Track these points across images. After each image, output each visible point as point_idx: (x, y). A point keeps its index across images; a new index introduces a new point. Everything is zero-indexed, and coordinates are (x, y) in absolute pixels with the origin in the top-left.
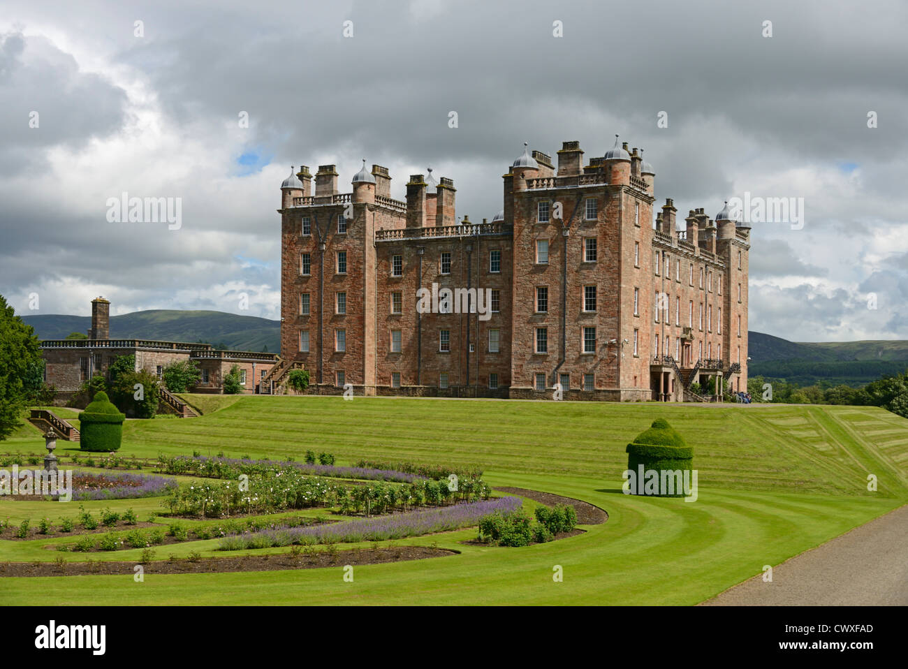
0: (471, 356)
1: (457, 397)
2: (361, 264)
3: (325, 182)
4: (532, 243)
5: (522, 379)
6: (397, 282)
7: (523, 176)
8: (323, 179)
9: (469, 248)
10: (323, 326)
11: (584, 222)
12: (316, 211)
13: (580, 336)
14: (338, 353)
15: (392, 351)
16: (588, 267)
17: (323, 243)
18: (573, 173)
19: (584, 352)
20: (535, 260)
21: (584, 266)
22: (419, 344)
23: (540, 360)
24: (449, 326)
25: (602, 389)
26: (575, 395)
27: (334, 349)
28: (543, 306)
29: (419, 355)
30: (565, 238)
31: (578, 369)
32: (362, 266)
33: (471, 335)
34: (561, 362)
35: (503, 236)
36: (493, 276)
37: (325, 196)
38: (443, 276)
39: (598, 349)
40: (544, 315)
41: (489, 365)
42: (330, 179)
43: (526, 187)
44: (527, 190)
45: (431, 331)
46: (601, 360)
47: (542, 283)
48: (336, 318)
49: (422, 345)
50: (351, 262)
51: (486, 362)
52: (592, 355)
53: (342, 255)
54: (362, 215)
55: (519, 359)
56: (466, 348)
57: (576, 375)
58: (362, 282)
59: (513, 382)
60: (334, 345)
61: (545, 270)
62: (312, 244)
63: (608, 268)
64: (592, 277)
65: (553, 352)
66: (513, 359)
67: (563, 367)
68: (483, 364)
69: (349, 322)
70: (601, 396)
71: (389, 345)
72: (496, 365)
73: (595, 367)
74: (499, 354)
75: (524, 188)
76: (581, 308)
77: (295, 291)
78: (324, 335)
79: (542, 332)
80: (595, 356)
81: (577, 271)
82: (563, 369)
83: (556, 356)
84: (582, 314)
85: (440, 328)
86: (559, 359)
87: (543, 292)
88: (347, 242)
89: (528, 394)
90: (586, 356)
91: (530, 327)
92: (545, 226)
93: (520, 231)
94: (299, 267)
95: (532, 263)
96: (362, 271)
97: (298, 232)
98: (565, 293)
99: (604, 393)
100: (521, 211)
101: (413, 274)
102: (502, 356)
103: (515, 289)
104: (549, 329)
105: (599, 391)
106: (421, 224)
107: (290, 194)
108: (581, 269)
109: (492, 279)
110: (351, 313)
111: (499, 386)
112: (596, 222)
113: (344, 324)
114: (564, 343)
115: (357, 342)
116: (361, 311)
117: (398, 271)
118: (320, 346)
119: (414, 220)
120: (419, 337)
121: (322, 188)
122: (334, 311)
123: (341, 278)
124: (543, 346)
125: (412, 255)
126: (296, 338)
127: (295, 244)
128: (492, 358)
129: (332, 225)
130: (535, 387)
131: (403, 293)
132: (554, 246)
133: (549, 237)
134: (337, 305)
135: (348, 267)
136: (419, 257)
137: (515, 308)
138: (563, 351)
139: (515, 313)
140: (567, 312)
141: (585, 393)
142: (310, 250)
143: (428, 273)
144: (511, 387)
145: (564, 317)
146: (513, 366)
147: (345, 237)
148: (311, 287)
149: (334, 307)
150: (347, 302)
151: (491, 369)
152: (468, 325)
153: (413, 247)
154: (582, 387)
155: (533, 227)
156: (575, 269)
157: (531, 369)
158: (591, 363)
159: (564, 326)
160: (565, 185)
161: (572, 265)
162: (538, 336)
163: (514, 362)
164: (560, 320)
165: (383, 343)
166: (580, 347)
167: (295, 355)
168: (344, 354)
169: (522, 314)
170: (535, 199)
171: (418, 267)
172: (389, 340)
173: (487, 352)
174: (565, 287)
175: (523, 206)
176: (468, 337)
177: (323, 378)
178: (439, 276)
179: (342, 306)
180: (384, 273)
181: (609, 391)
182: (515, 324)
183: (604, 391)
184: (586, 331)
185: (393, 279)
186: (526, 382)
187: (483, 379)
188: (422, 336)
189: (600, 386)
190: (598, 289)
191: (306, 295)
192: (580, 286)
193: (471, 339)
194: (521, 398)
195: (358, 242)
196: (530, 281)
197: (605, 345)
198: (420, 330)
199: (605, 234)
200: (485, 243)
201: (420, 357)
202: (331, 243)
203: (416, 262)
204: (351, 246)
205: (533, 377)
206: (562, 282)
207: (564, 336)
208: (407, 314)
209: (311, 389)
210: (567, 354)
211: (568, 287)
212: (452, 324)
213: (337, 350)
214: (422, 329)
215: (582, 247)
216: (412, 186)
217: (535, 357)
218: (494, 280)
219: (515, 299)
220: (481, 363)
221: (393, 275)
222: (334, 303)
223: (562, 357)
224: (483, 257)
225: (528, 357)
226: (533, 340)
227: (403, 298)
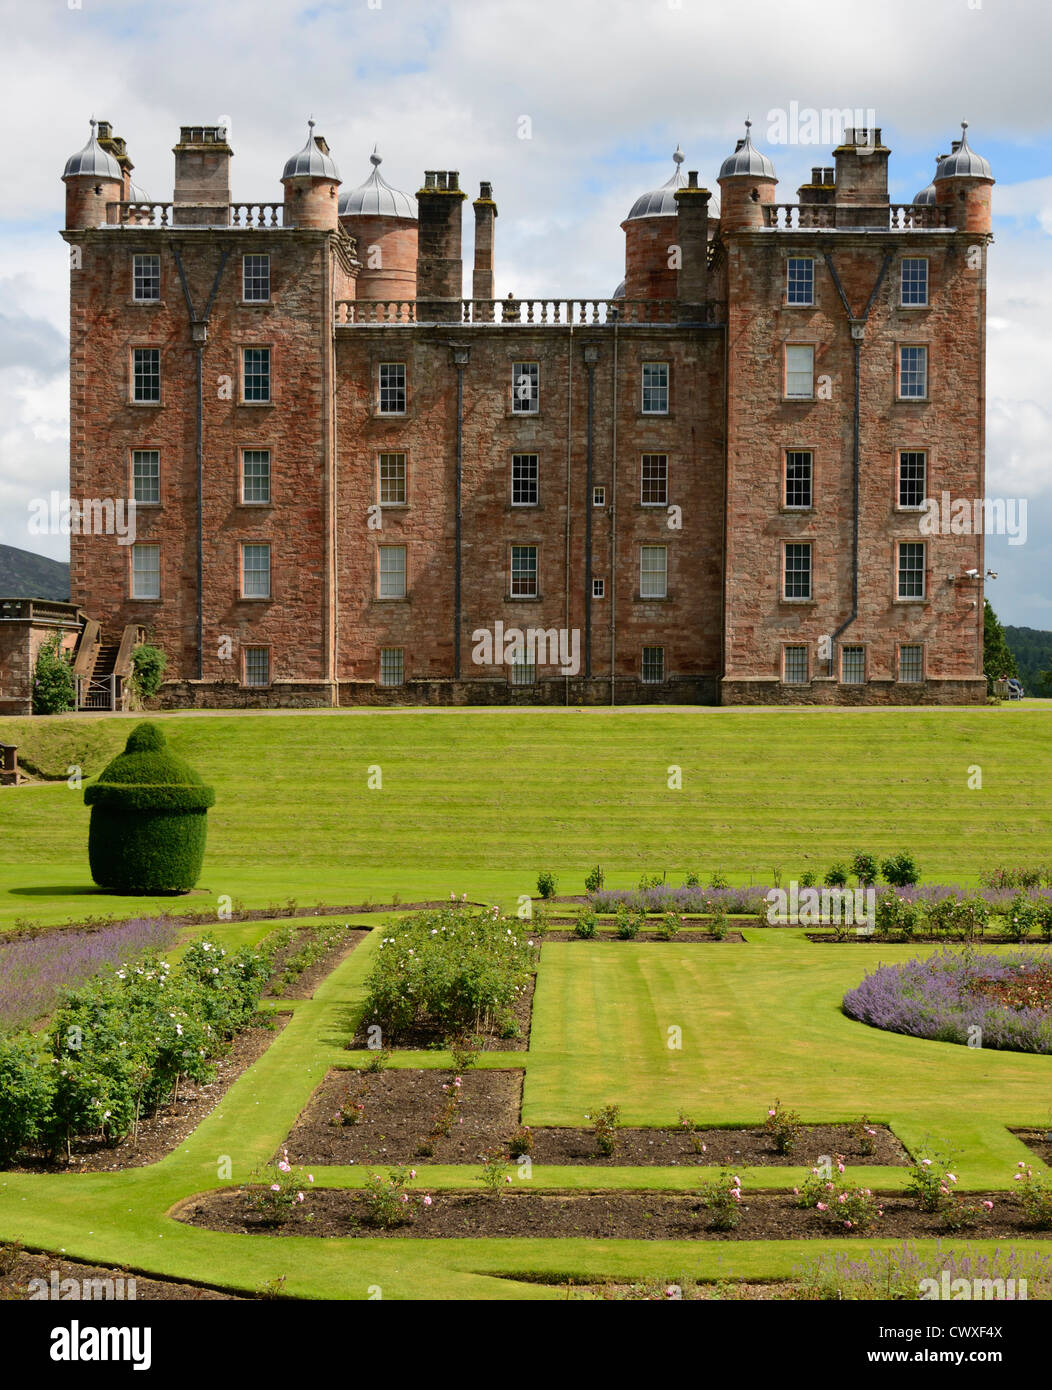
0: (596, 608)
1: (563, 703)
2: (315, 380)
3: (202, 172)
4: (776, 349)
5: (751, 658)
6: (394, 429)
7: (756, 196)
8: (197, 161)
9: (591, 354)
10: (204, 534)
11: (898, 309)
12: (180, 242)
13: (893, 561)
14: (249, 603)
15: (380, 596)
16: (912, 409)
17: (202, 324)
18: (874, 199)
19: (899, 599)
20: (781, 390)
21: (899, 409)
22: (458, 579)
23: (795, 617)
24: (538, 536)
25: (945, 677)
26: (881, 693)
27: (237, 592)
28: (799, 492)
29: (458, 606)
30: (856, 344)
31: (887, 636)
32: (317, 387)
33: (595, 558)
34: (845, 621)
35: (678, 330)
36: (653, 423)
37: (207, 204)
38: (520, 419)
39: (933, 591)
40: (804, 514)
41: (643, 628)
42: (217, 163)
43: (762, 222)
44: (763, 229)
45: (487, 548)
46: (940, 615)
47: (801, 443)
48: (241, 516)
49: (465, 581)
50: (285, 377)
51: (634, 620)
52: (920, 604)
53: (259, 357)
54: (317, 260)
55: (745, 614)
56: (582, 588)
57: (883, 648)
58: (318, 427)
59: (728, 667)
60: (237, 582)
61: (807, 412)
62: (166, 325)
63: (956, 415)
64: (916, 433)
65: (827, 597)
66: (729, 614)
67: (851, 631)
68: (627, 626)
69: (280, 524)
70: (941, 693)
71: (373, 581)
72: (659, 629)
73: (926, 632)
74: (669, 602)
75: (759, 226)
76: (895, 500)
77: (113, 443)
78: (204, 558)
79: (800, 554)
80: (926, 607)
81: (883, 419)
82: (850, 636)
83: (834, 606)
84: (895, 513)
85: (513, 542)
86: (843, 614)
87: (800, 462)
88: (273, 325)
89: (768, 693)
90: (905, 605)
91: (772, 541)
92: (807, 313)
93: (744, 323)
94: (126, 380)
95: (775, 395)
96: (318, 400)
97: (125, 290)
98: (855, 465)
99: (947, 688)
100: (746, 277)
101: (439, 411)
102: (676, 607)
103: (731, 455)
104: (820, 546)
105: (938, 683)
106: (460, 290)
107: (98, 191)
108: (894, 414)
109: (648, 430)
110: (286, 502)
111: (670, 675)
112: (925, 313)
113: (266, 531)
114: (855, 579)
115: (305, 576)
116: (315, 497)
117: (395, 402)
118: (193, 584)
119: (439, 281)
120: (458, 565)
121: (193, 185)
122: (236, 497)
123: (256, 415)
124: (799, 582)
125: (436, 364)
126: (119, 564)
127: (113, 321)
128: (651, 613)
129: (225, 279)
130: (784, 678)
131: (412, 456)
132: (829, 360)
133: (817, 340)
134: (242, 481)
135: (276, 387)
136: (459, 369)
137: (732, 496)
138: (852, 595)
139: (733, 510)
140: (861, 509)
141: (905, 688)
142: (161, 339)
143: (479, 408)
144: (726, 679)
145: (855, 518)
146: (729, 631)
147: (266, 311)
148: (165, 433)
149: (236, 486)
150: (274, 475)
151: (650, 636)
152: (589, 534)
153: (437, 346)
154: (895, 674)
155: (777, 314)
156: (880, 412)
157: (773, 639)
158: (917, 622)
159: (855, 539)
160: (857, 223)
161: (873, 405)
162: (789, 561)
163: (732, 623)
164: (843, 526)
165: (357, 577)
166: (893, 587)
167: (116, 608)
168: (268, 604)
169: (751, 510)
170: (783, 251)
171: (453, 395)
172: (373, 569)
173: (638, 600)
174: (855, 454)
175: (751, 264)
176: (589, 564)
177: (205, 666)
178: (509, 419)
179: (261, 483)
180: (358, 405)
181: (959, 683)
182: (734, 535)
183: (949, 682)
184: (903, 552)
185: (382, 420)
186: (761, 666)
187: (629, 662)
188: (464, 560)
189: (938, 672)
190: (933, 458)
191: (145, 454)
192: (891, 452)
193: (596, 566)
194: (751, 703)
195: (305, 326)
196: (771, 438)
197: (949, 582)
198: (458, 547)
199: (948, 340)
200: (631, 345)
201: (458, 611)
202: (225, 325)
203: (445, 382)
204: (284, 334)
205: (779, 656)
206: (849, 441)
207: (855, 563)
208: (425, 507)
209: (169, 694)
210: (860, 601)
211: (863, 454)
212: (544, 532)
213: (244, 596)
214: (465, 544)
215: (895, 365)
216: (434, 196)
217: (783, 608)
218: (657, 432)
219: (734, 477)
220: (622, 624)
221: (379, 413)
222: (236, 476)
223: (849, 608)
224: (626, 377)
225: (767, 609)
226: (779, 570)
227: (412, 468)
